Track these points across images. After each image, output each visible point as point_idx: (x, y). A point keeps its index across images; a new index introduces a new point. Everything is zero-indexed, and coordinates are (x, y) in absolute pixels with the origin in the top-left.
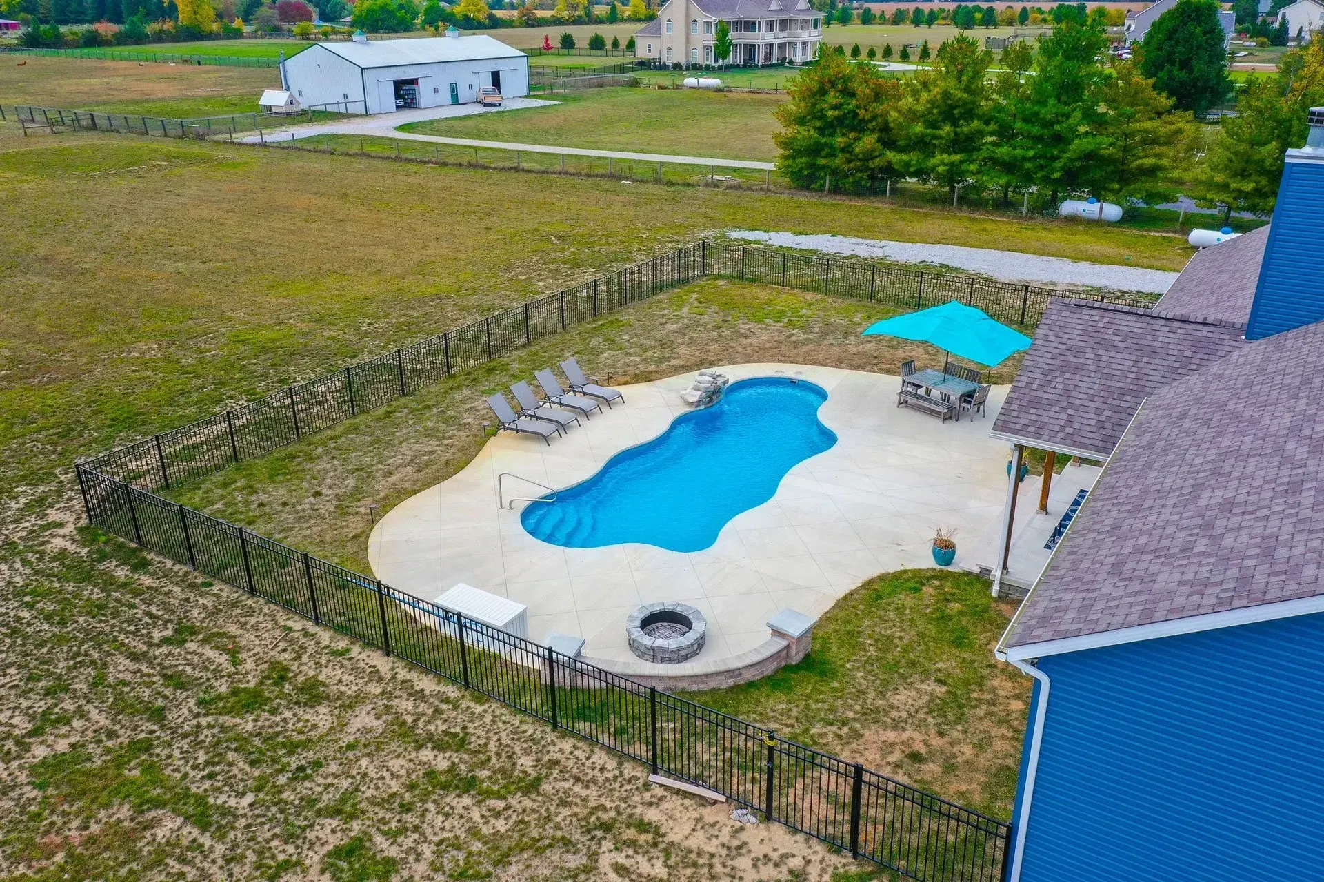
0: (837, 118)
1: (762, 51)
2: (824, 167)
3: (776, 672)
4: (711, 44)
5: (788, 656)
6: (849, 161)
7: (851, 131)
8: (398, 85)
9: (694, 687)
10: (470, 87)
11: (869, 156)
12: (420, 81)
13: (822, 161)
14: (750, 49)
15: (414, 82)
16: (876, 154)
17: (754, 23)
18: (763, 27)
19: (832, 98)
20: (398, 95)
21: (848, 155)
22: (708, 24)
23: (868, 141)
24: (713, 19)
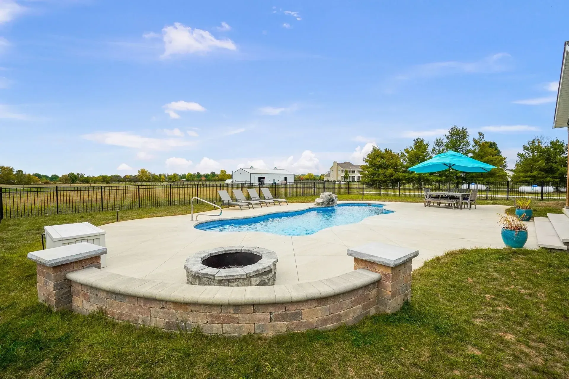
0: (379, 165)
1: (357, 178)
2: (376, 180)
3: (360, 322)
4: (343, 176)
5: (379, 300)
6: (384, 178)
7: (384, 169)
8: (260, 179)
9: (216, 328)
10: (279, 180)
11: (391, 176)
12: (266, 178)
13: (375, 178)
14: (354, 177)
15: (264, 178)
16: (393, 174)
17: (355, 171)
18: (357, 172)
19: (378, 159)
20: (259, 181)
21: (384, 176)
22: (343, 171)
23: (390, 171)
24: (344, 170)
